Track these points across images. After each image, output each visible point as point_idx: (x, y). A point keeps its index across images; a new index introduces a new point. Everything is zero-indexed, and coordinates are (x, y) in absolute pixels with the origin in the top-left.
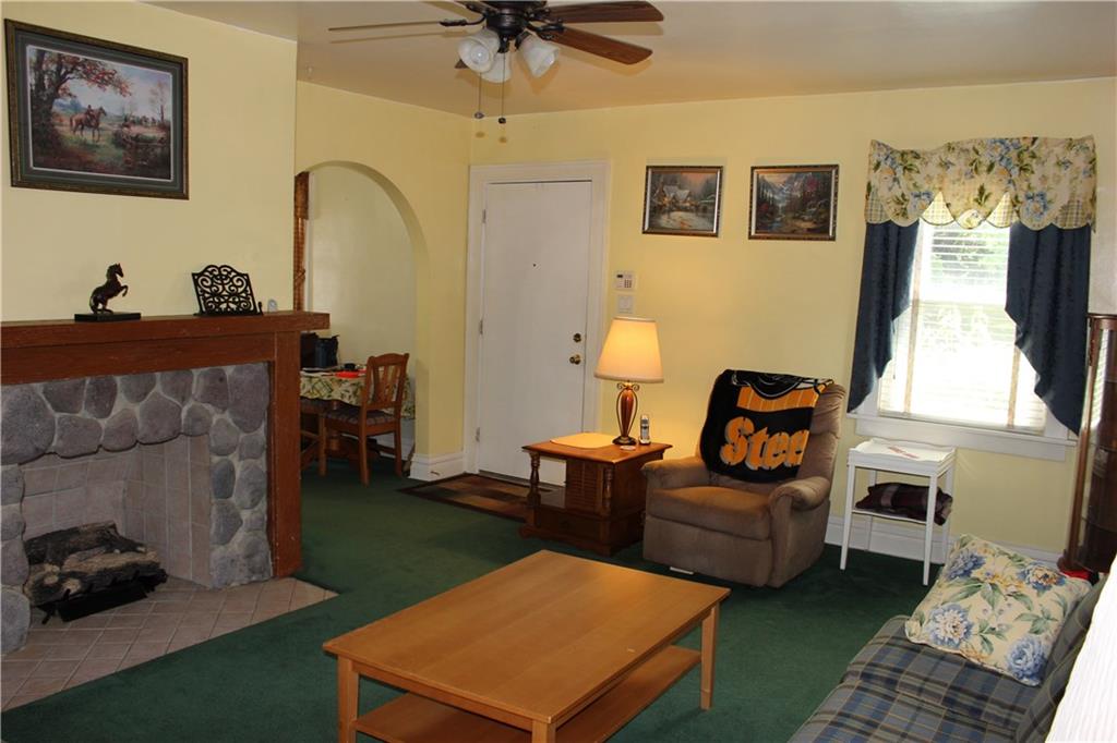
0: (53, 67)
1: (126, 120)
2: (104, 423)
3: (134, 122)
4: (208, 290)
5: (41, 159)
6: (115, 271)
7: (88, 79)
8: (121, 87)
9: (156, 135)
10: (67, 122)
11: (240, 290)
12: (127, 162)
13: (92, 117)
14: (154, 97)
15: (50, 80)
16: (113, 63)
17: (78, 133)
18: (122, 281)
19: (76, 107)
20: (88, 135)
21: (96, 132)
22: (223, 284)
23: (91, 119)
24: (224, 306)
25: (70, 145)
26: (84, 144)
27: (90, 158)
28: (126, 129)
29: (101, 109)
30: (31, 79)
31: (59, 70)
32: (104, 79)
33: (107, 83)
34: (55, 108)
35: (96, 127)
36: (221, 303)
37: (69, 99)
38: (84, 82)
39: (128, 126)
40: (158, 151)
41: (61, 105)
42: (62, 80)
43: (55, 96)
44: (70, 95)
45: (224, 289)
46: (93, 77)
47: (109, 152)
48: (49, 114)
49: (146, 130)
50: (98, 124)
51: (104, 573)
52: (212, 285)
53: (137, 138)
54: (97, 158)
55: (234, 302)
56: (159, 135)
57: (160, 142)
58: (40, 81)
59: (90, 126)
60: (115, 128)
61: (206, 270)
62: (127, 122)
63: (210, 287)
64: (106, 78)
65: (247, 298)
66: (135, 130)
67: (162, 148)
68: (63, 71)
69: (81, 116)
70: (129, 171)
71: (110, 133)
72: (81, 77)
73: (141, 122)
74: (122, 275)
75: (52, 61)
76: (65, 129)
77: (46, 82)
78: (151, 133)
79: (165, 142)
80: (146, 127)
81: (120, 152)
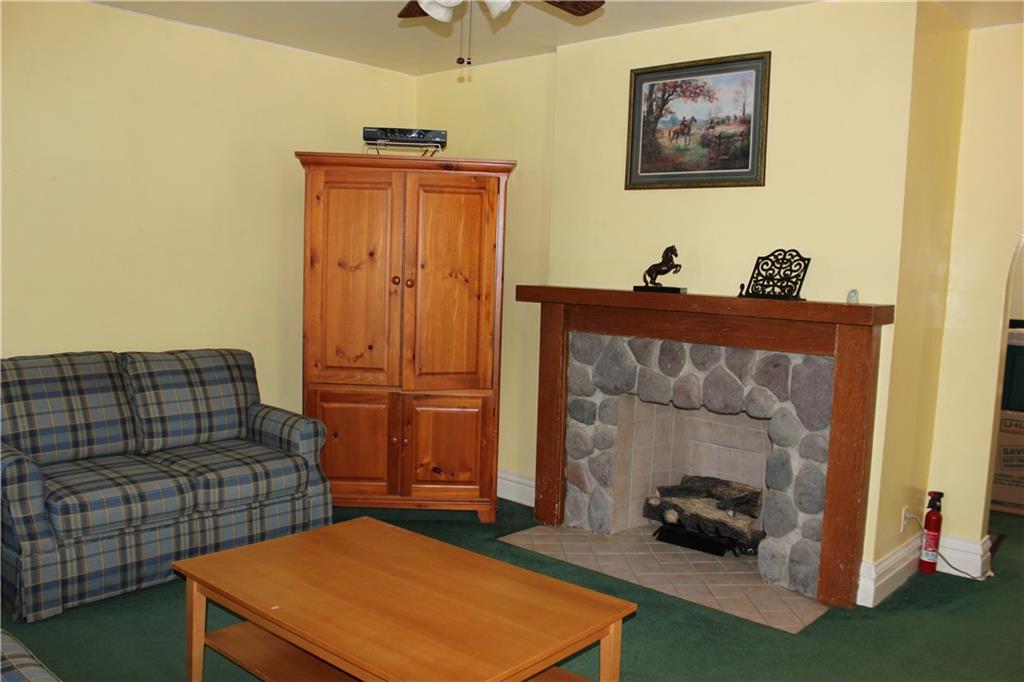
0: (660, 95)
1: (712, 123)
2: (672, 381)
3: (718, 123)
4: (764, 273)
5: (647, 166)
6: (670, 252)
7: (685, 96)
8: (710, 96)
9: (736, 130)
10: (666, 134)
11: (794, 274)
12: (711, 158)
13: (685, 126)
14: (736, 96)
15: (657, 104)
16: (703, 77)
17: (674, 141)
18: (676, 261)
19: (674, 121)
20: (681, 142)
21: (688, 138)
22: (780, 269)
23: (685, 128)
24: (768, 290)
25: (667, 151)
26: (678, 149)
27: (681, 159)
28: (711, 130)
29: (693, 118)
30: (644, 108)
31: (663, 95)
32: (695, 93)
33: (698, 95)
34: (659, 126)
35: (688, 134)
36: (767, 286)
37: (670, 116)
38: (681, 99)
39: (713, 128)
40: (738, 144)
41: (664, 122)
42: (665, 102)
43: (661, 116)
44: (670, 112)
45: (779, 273)
46: (688, 93)
47: (697, 152)
48: (654, 131)
49: (730, 127)
50: (689, 130)
51: (696, 517)
52: (770, 269)
53: (720, 137)
54: (686, 159)
55: (780, 287)
56: (740, 129)
57: (741, 135)
58: (650, 106)
59: (683, 134)
60: (703, 131)
61: (772, 254)
62: (712, 124)
63: (766, 271)
64: (698, 91)
65: (795, 283)
66: (719, 129)
67: (742, 141)
68: (667, 95)
69: (677, 127)
70: (712, 166)
71: (698, 136)
72: (679, 96)
73: (724, 121)
74: (676, 256)
75: (659, 90)
76: (665, 141)
77: (654, 107)
78: (733, 129)
79: (745, 135)
80: (729, 124)
81: (706, 151)
